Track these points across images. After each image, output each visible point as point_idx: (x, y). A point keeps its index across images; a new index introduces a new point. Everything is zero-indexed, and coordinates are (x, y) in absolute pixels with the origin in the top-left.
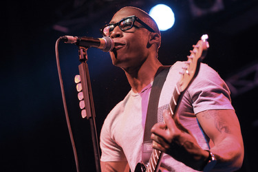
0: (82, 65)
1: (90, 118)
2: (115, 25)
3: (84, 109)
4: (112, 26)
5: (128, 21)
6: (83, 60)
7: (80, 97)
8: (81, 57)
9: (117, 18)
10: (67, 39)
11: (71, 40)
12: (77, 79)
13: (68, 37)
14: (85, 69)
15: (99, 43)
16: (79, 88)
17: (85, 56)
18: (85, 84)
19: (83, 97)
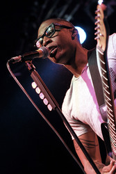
0: (32, 74)
1: (56, 108)
2: (43, 37)
3: (48, 104)
4: (41, 39)
5: (49, 29)
6: (32, 70)
8: (30, 68)
9: (41, 32)
10: (14, 60)
11: (17, 60)
12: (34, 85)
15: (38, 54)
16: (38, 91)
17: (32, 66)
19: (43, 96)
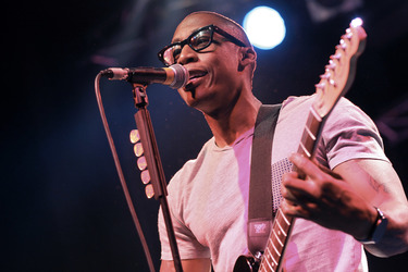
0: (139, 112)
1: (160, 197)
2: (182, 44)
3: (149, 183)
4: (177, 47)
6: (142, 105)
7: (142, 164)
8: (138, 100)
9: (183, 32)
10: (112, 74)
11: (119, 75)
12: (134, 137)
13: (113, 69)
14: (146, 119)
15: (164, 76)
16: (138, 150)
17: (143, 98)
18: (148, 143)
19: (145, 165)
